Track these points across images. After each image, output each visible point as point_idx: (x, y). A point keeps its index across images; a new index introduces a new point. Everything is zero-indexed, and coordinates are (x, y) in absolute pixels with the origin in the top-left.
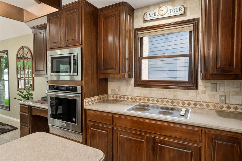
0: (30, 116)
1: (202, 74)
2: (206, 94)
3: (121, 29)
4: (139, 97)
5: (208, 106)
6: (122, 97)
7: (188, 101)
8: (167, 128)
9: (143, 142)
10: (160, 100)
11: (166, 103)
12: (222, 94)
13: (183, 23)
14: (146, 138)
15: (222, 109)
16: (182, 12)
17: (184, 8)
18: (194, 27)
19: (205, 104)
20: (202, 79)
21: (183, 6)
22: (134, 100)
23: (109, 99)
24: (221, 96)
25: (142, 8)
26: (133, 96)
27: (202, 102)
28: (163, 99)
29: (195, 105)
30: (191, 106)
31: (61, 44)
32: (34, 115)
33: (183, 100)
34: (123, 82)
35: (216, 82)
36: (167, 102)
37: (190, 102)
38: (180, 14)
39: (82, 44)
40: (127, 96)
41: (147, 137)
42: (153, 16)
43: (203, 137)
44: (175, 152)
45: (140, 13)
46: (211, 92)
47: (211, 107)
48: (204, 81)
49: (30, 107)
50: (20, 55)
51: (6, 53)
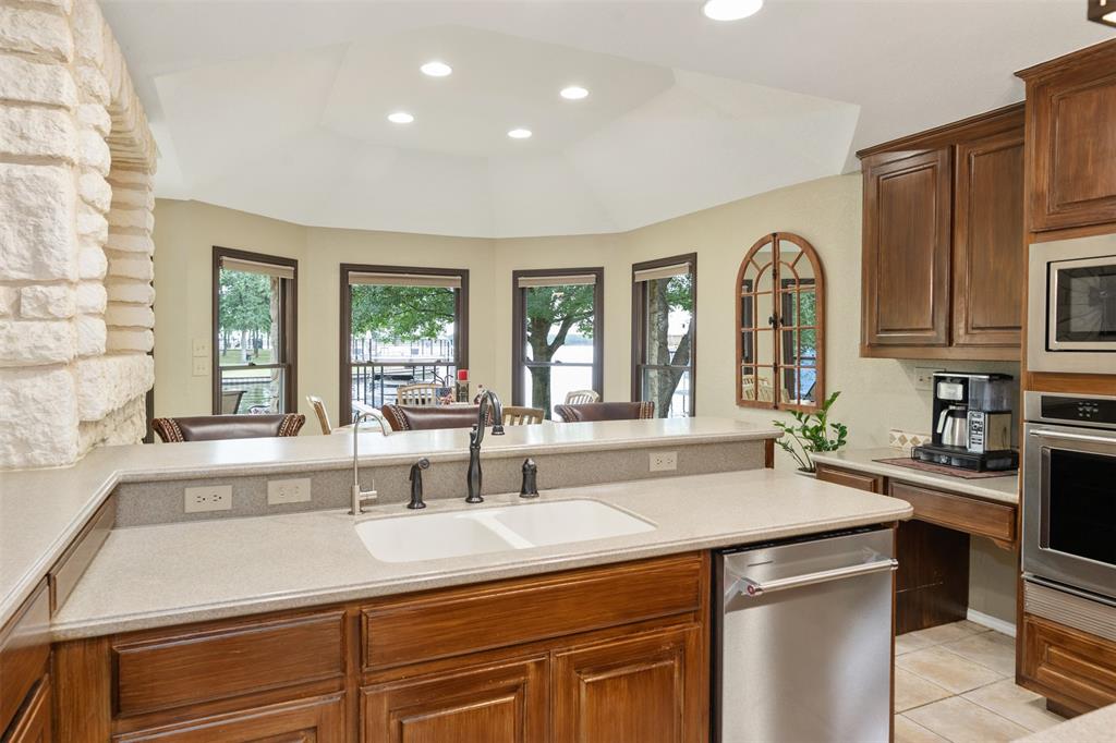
49: (880, 481)
50: (757, 266)
51: (687, 264)
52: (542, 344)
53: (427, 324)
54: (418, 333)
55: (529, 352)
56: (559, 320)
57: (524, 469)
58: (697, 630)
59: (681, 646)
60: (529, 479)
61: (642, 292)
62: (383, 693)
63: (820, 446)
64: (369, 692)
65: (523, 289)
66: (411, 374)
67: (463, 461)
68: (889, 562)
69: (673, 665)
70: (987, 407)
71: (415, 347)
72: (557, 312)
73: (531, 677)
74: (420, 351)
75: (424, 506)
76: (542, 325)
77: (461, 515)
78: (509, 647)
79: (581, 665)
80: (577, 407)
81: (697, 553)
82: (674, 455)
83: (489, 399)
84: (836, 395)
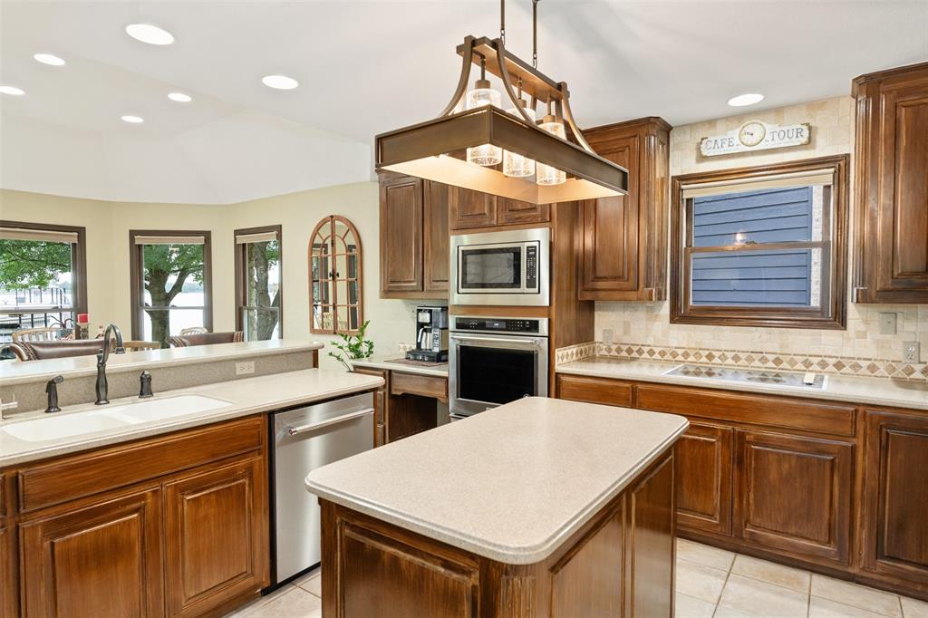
0: (387, 395)
1: (858, 290)
2: (869, 339)
3: (643, 183)
4: (684, 348)
5: (872, 368)
6: (635, 348)
7: (819, 356)
8: (773, 409)
9: (713, 443)
10: (743, 356)
11: (760, 364)
12: (911, 338)
13: (808, 165)
14: (720, 434)
15: (912, 376)
16: (804, 140)
17: (810, 129)
18: (837, 175)
19: (865, 364)
20: (857, 302)
21: (807, 124)
22: (668, 357)
23: (597, 355)
24: (907, 344)
25: (692, 126)
26: (665, 347)
27: (859, 359)
28: (752, 352)
29: (839, 366)
30: (827, 369)
31: (492, 219)
32: (400, 393)
33: (805, 355)
34: (637, 310)
35: (894, 310)
36: (764, 360)
37: (826, 359)
38: (799, 144)
39: (551, 221)
40: (649, 346)
41: (724, 432)
42: (726, 146)
43: (860, 426)
44: (793, 461)
45: (687, 137)
46: (881, 333)
47: (882, 371)
48: (862, 308)
49: (387, 373)
50: (321, 237)
51: (275, 232)
52: (159, 292)
53: (36, 274)
54: (25, 281)
55: (147, 298)
56: (176, 271)
57: (142, 378)
58: (258, 460)
59: (249, 471)
60: (145, 384)
61: (241, 250)
62: (38, 525)
63: (359, 356)
64: (26, 525)
65: (140, 246)
66: (18, 322)
67: (92, 376)
68: (370, 410)
69: (245, 483)
70: (441, 326)
71: (21, 295)
72: (174, 264)
73: (149, 500)
74: (27, 300)
75: (60, 410)
76: (159, 276)
77: (91, 414)
78: (133, 484)
79: (184, 489)
80: (185, 338)
81: (259, 415)
82: (252, 364)
83: (112, 330)
84: (367, 323)
